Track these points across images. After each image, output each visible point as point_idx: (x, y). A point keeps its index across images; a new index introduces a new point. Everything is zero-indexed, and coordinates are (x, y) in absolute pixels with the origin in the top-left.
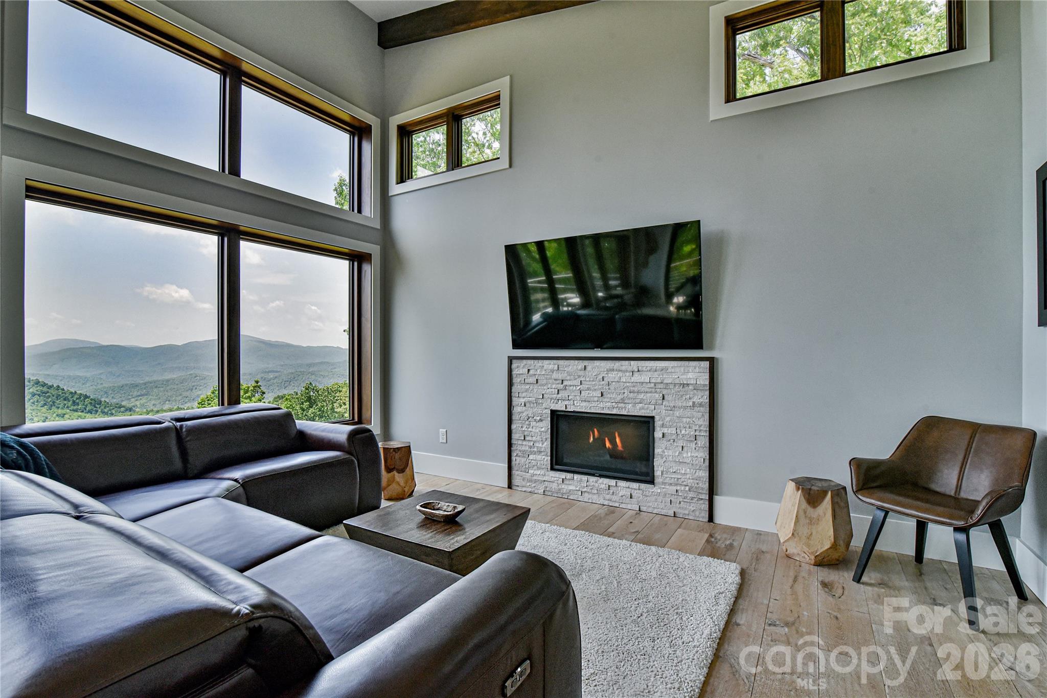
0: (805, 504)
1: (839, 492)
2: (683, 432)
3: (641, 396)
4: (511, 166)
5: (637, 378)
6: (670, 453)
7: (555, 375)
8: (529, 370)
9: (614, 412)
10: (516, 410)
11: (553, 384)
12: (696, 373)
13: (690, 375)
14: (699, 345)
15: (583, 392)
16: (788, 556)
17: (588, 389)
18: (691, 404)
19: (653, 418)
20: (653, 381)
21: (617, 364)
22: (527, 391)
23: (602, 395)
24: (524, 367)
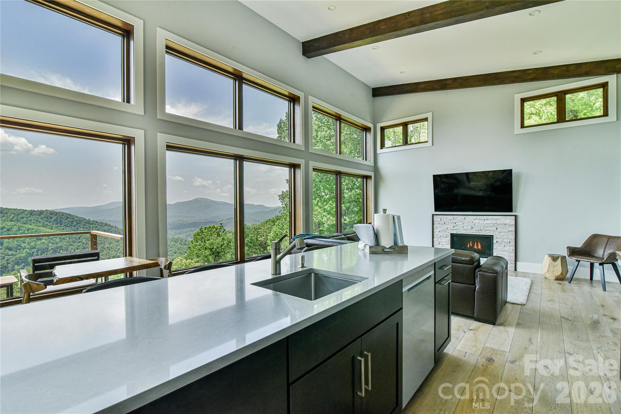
0: (552, 261)
1: (563, 258)
2: (505, 240)
3: (488, 228)
4: (432, 145)
5: (486, 222)
6: (500, 248)
7: (452, 221)
8: (441, 219)
9: (477, 234)
10: (435, 234)
11: (451, 224)
12: (510, 220)
13: (507, 221)
14: (511, 211)
15: (464, 227)
16: (546, 278)
17: (466, 226)
18: (508, 231)
19: (493, 236)
20: (493, 223)
21: (478, 217)
22: (440, 226)
23: (472, 228)
24: (439, 218)
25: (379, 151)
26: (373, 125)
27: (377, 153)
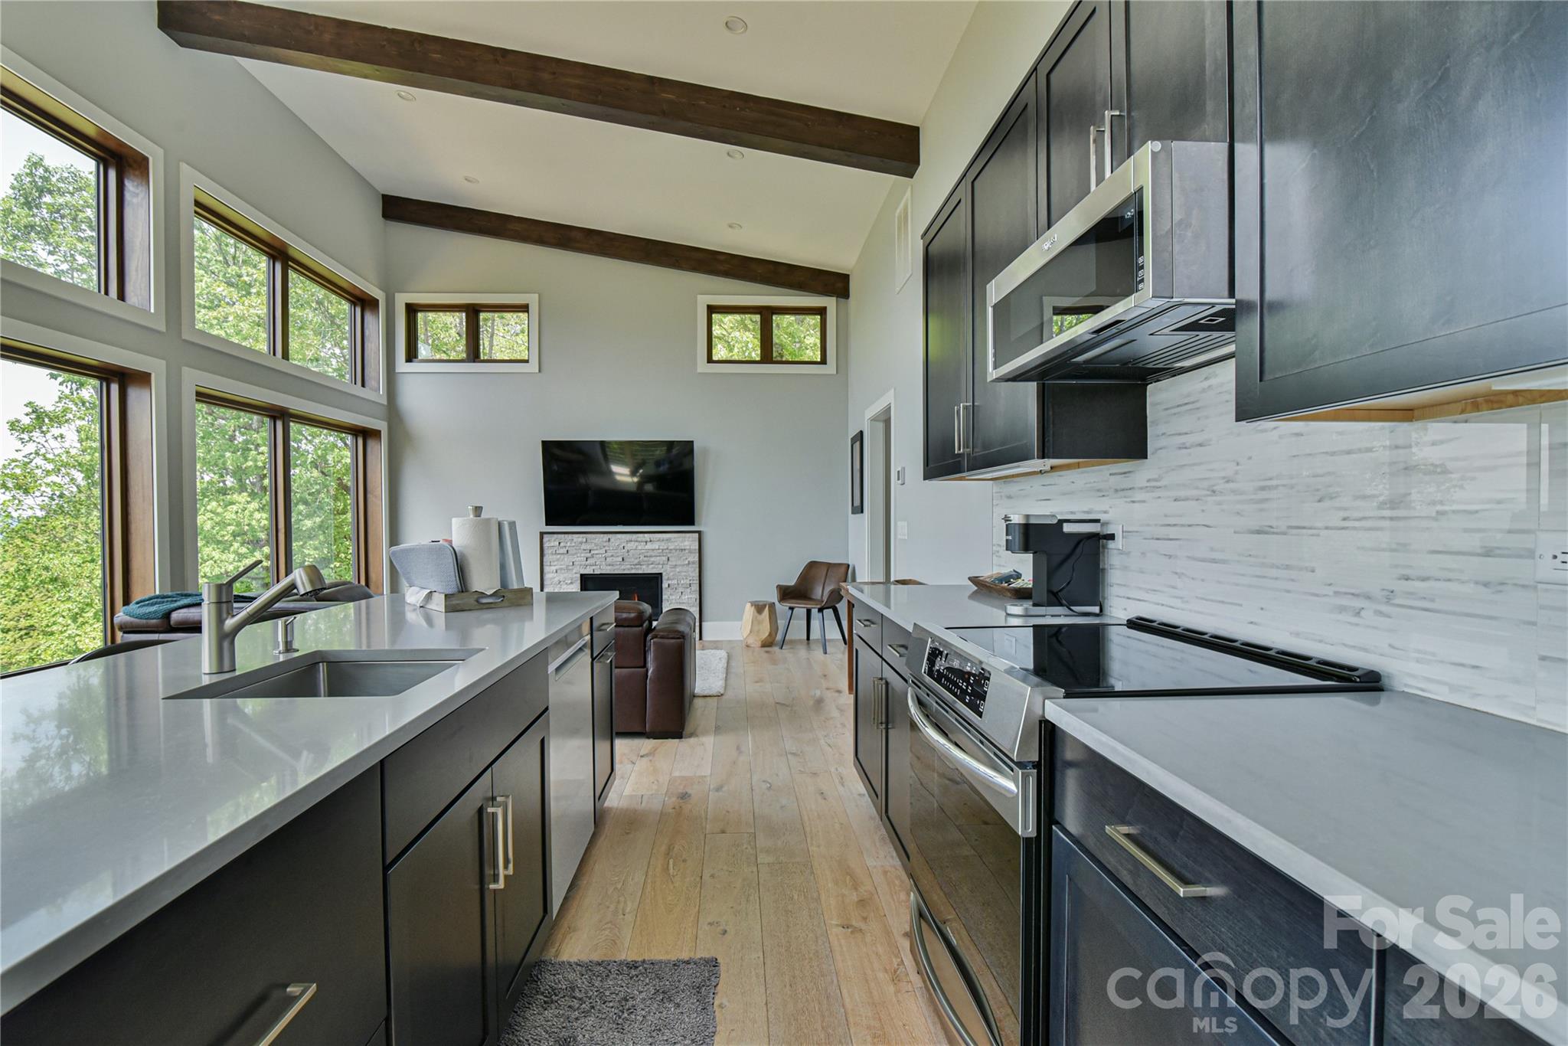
0: (756, 614)
1: (772, 606)
2: (682, 582)
3: (652, 559)
4: (540, 371)
5: (649, 546)
6: (674, 597)
7: (584, 546)
8: (559, 543)
9: (633, 572)
10: (547, 576)
11: (582, 553)
12: (689, 542)
13: (686, 543)
14: (692, 522)
15: (608, 559)
16: (748, 646)
17: (612, 556)
18: (687, 562)
19: (661, 574)
20: (661, 548)
21: (634, 536)
22: (558, 560)
23: (623, 560)
24: (555, 541)
25: (402, 366)
26: (384, 294)
27: (397, 371)
